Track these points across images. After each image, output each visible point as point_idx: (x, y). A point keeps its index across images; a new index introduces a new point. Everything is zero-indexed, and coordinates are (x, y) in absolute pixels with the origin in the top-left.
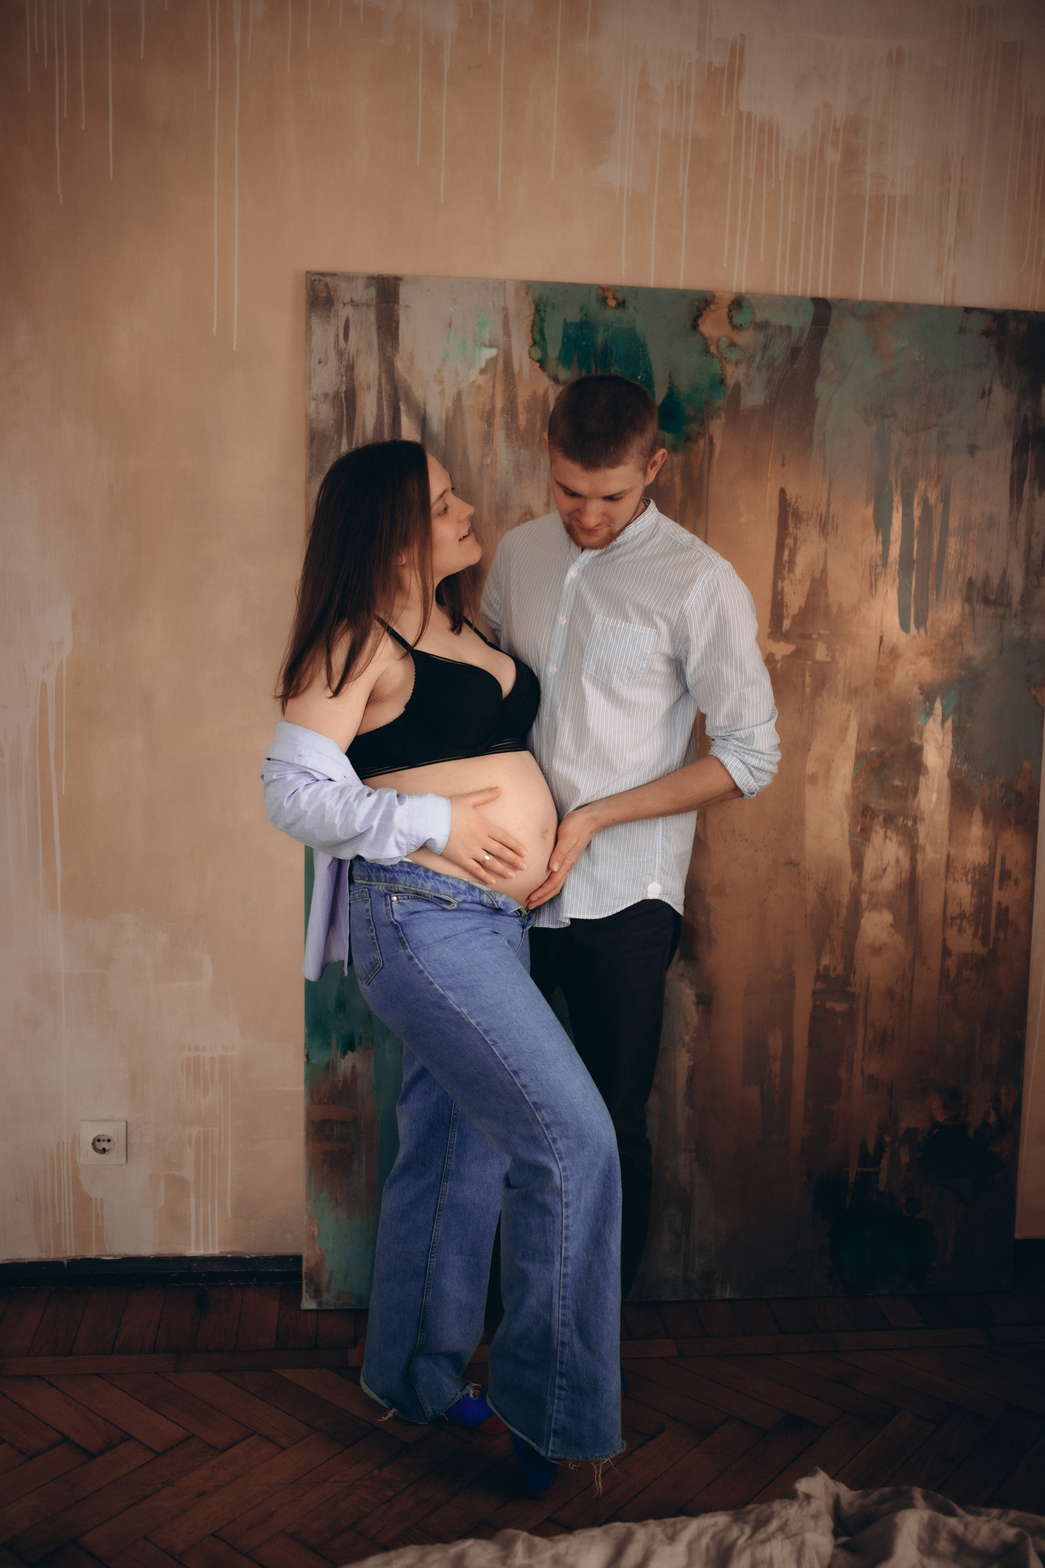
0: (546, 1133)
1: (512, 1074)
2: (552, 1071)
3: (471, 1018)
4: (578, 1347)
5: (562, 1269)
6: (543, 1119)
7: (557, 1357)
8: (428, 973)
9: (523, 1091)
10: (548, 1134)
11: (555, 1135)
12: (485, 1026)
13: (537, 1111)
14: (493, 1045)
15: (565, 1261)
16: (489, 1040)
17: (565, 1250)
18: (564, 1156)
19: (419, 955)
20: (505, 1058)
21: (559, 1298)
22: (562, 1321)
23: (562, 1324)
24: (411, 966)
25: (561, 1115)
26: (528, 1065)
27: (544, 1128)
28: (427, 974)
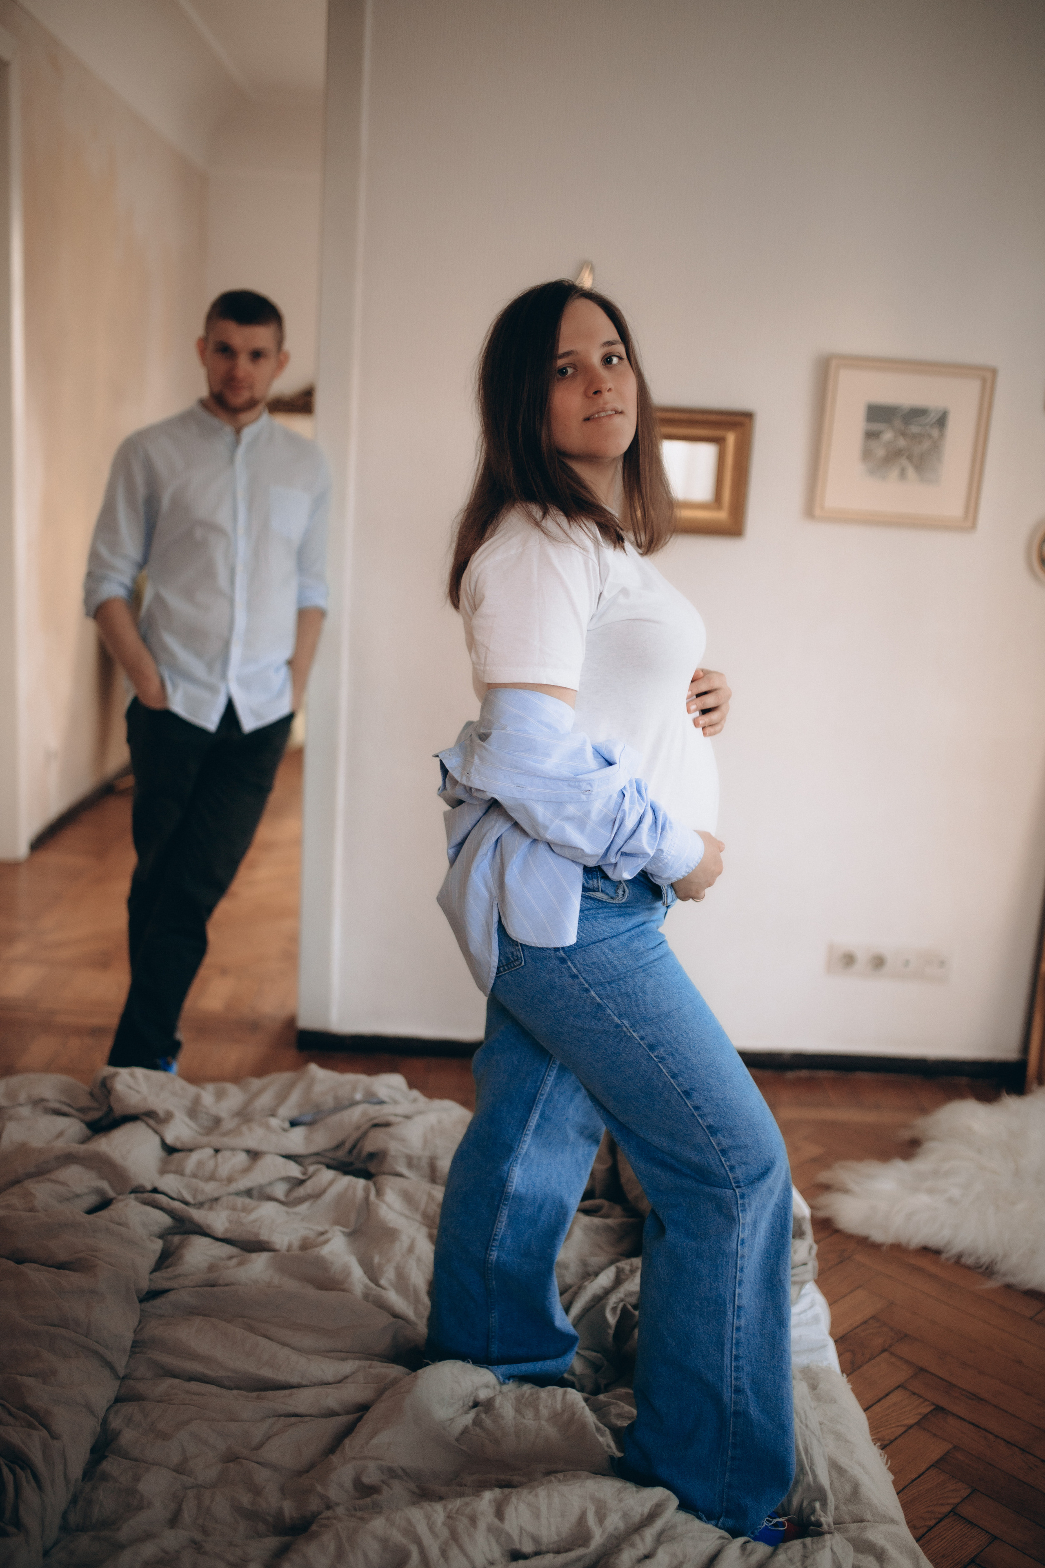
0: (723, 1159)
1: (683, 1095)
2: (728, 1088)
3: (633, 1031)
4: (755, 1415)
5: (735, 1321)
6: (718, 1144)
7: (730, 1428)
8: (583, 978)
9: (696, 1114)
10: (725, 1161)
11: (733, 1162)
12: (650, 1039)
13: (712, 1136)
14: (660, 1062)
15: (738, 1312)
16: (656, 1057)
17: (738, 1298)
18: (742, 1184)
19: (573, 956)
20: (674, 1076)
21: (731, 1358)
22: (735, 1386)
23: (735, 1390)
24: (563, 969)
25: (741, 1138)
26: (702, 1083)
27: (720, 1154)
28: (582, 980)
